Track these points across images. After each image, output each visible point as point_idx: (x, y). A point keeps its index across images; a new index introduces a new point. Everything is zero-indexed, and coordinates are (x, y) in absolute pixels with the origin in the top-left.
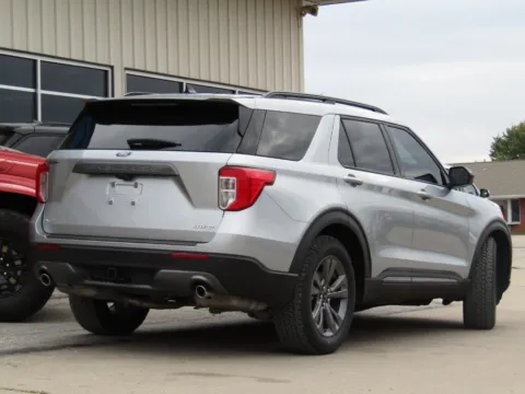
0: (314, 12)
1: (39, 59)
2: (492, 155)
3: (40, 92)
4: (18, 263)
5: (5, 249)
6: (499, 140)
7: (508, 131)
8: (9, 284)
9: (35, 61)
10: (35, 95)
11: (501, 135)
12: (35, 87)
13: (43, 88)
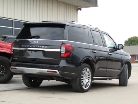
0: (80, 10)
1: (14, 20)
2: (125, 44)
3: (14, 28)
4: (5, 69)
5: (1, 66)
6: (126, 41)
7: (128, 39)
8: (2, 74)
9: (13, 21)
10: (13, 29)
11: (127, 40)
12: (13, 27)
13: (15, 27)
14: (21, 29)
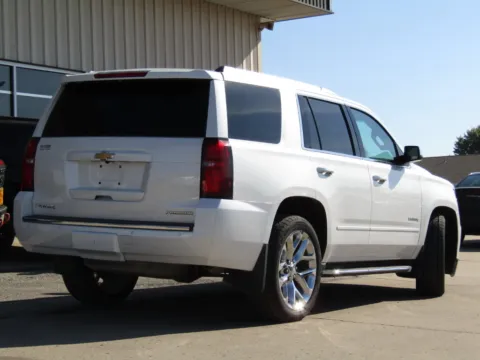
0: (270, 26)
1: (15, 65)
2: (456, 151)
3: (17, 94)
6: (460, 139)
7: (468, 133)
9: (11, 67)
10: (12, 96)
11: (463, 136)
12: (12, 89)
13: (19, 91)
14: (50, 97)
